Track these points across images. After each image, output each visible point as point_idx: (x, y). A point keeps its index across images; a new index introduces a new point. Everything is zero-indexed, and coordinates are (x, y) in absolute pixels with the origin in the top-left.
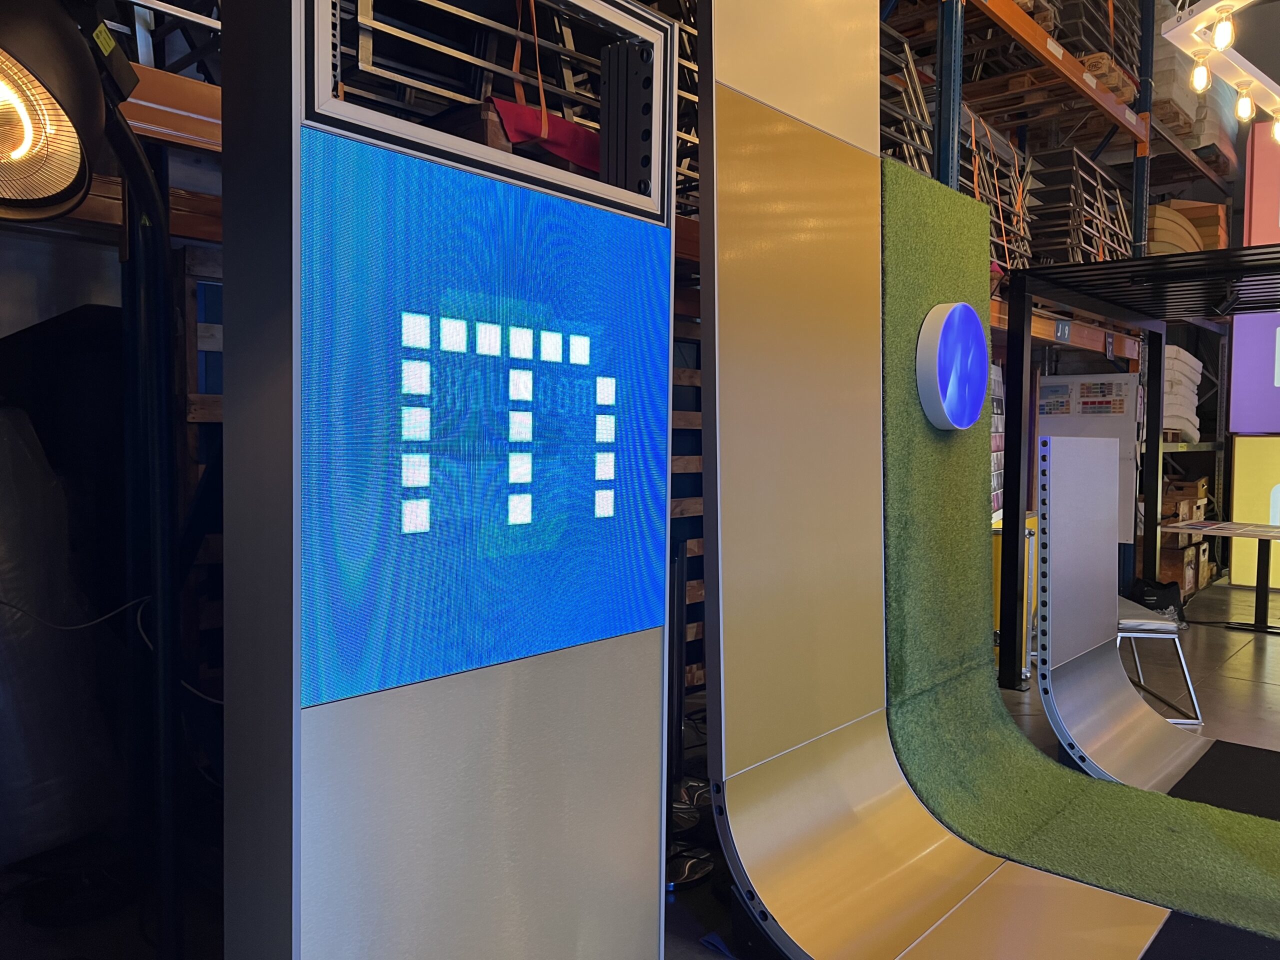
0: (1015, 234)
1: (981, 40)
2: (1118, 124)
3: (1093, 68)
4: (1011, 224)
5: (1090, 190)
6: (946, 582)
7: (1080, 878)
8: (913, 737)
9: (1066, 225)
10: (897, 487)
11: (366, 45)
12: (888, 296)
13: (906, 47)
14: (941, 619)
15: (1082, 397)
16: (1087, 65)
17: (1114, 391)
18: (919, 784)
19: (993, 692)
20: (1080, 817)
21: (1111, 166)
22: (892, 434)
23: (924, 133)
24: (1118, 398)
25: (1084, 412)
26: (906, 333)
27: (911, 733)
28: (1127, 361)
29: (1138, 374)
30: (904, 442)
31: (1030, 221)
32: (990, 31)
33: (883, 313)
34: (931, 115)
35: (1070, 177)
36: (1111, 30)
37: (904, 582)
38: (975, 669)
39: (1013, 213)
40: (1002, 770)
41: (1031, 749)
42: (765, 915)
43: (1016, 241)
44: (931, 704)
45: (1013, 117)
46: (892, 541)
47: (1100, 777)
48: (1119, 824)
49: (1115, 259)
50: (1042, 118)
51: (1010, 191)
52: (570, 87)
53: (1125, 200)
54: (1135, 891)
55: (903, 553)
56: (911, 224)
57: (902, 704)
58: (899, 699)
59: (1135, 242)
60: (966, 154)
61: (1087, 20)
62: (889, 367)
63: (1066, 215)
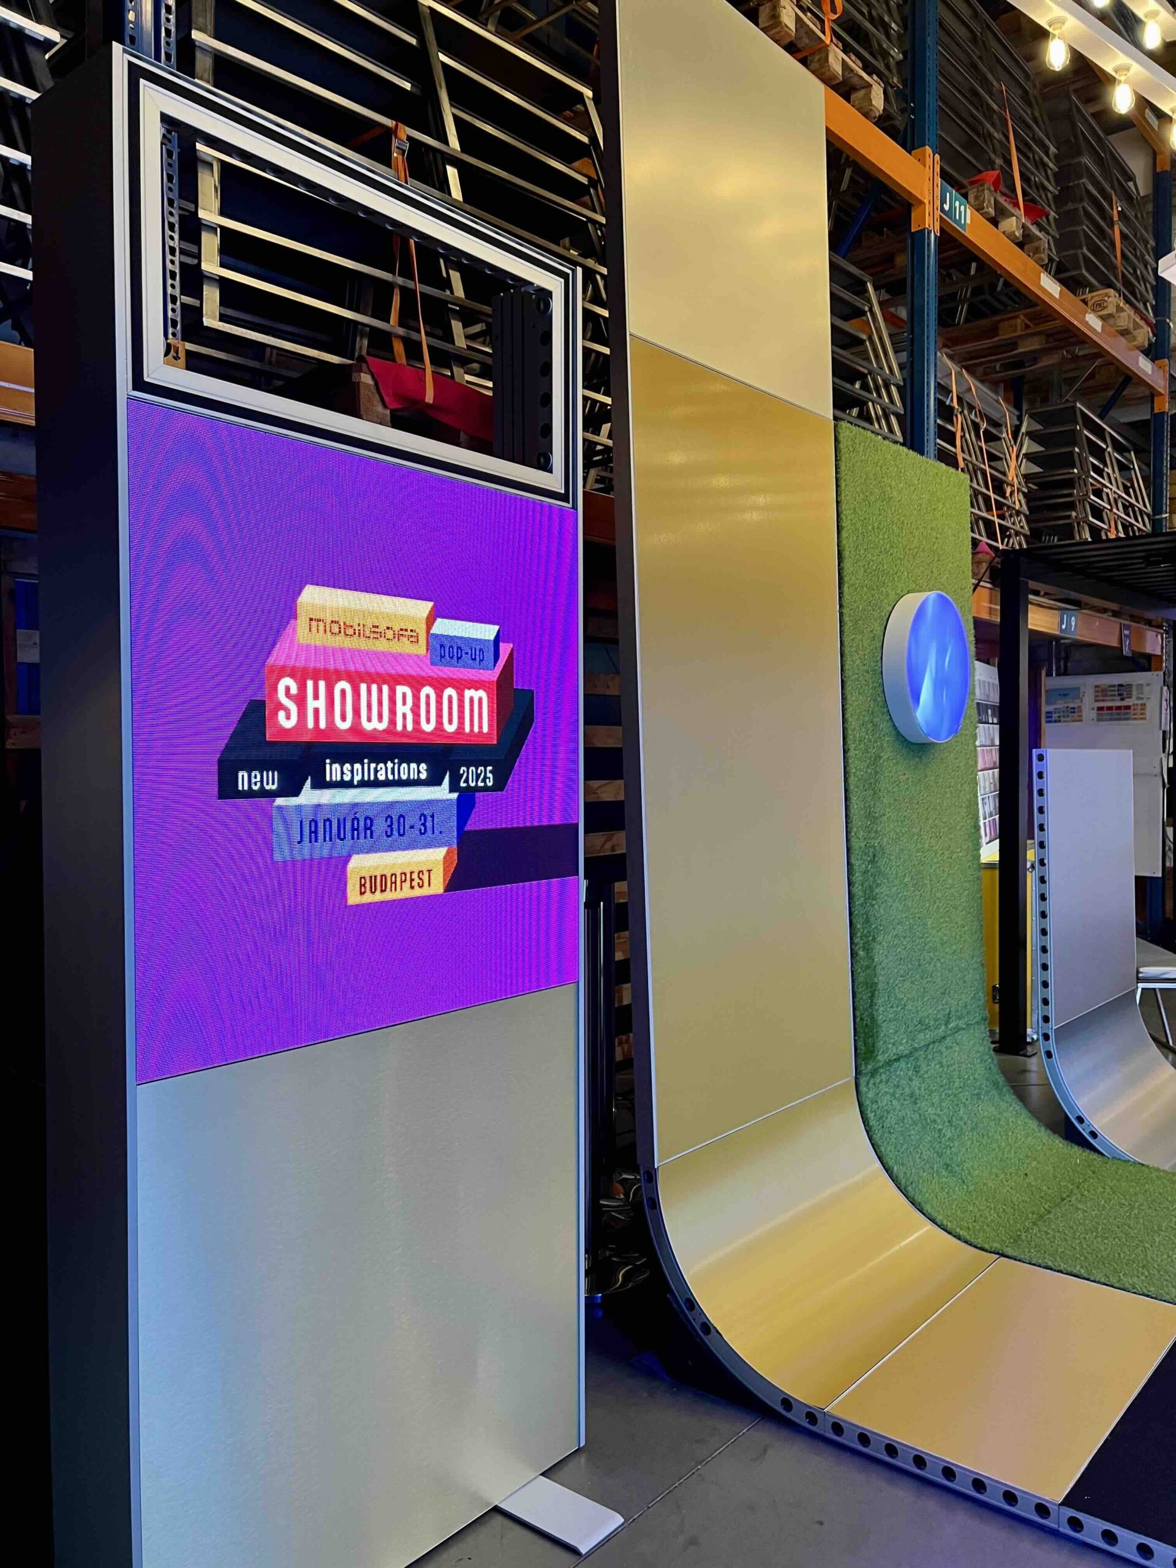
0: (1009, 507)
1: (963, 276)
2: (1130, 374)
3: (1098, 307)
4: (1004, 496)
5: (1099, 453)
6: (925, 924)
7: (1085, 1275)
8: (888, 1112)
9: (1071, 495)
10: (862, 812)
11: (211, 296)
12: (846, 585)
13: (870, 286)
14: (920, 970)
15: (1096, 701)
16: (1090, 304)
17: (1134, 693)
18: (895, 1169)
19: (986, 1057)
20: (1089, 1204)
21: (1124, 423)
22: (855, 750)
23: (893, 389)
24: (1140, 702)
25: (1099, 720)
26: (869, 630)
27: (886, 1108)
28: (1149, 657)
29: (1162, 673)
30: (870, 758)
31: (1026, 491)
32: (974, 265)
33: (841, 606)
34: (901, 367)
35: (1072, 438)
36: (1118, 261)
37: (874, 926)
38: (963, 1029)
39: (1005, 482)
40: (997, 1150)
41: (1033, 1124)
42: (707, 1327)
43: (1011, 516)
44: (910, 1073)
45: (1006, 367)
46: (858, 877)
47: (1115, 1155)
48: (1136, 1211)
49: (1131, 534)
50: (1040, 368)
51: (1002, 456)
52: (461, 342)
53: (1141, 464)
54: (1152, 1289)
55: (872, 891)
56: (873, 499)
57: (874, 1073)
58: (869, 1067)
59: (1154, 514)
60: (945, 412)
61: (1089, 250)
62: (849, 670)
63: (1070, 483)
